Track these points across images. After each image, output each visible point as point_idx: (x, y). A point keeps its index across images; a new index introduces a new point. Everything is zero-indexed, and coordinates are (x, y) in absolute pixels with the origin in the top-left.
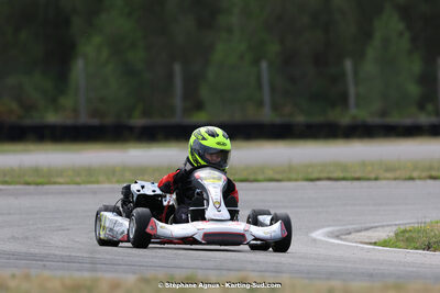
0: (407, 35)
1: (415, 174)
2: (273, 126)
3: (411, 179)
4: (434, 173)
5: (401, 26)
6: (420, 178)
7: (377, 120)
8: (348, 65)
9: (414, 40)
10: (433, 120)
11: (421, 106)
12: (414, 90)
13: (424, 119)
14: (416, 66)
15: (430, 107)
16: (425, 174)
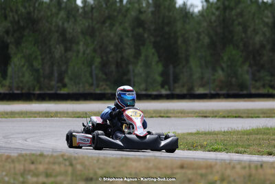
0: (156, 54)
1: (154, 115)
2: (96, 94)
3: (152, 117)
4: (162, 115)
5: (153, 50)
6: (156, 117)
7: (144, 93)
8: (131, 67)
9: (159, 57)
10: (168, 92)
11: (163, 86)
12: (159, 79)
13: (164, 92)
14: (160, 68)
15: (166, 87)
16: (158, 115)
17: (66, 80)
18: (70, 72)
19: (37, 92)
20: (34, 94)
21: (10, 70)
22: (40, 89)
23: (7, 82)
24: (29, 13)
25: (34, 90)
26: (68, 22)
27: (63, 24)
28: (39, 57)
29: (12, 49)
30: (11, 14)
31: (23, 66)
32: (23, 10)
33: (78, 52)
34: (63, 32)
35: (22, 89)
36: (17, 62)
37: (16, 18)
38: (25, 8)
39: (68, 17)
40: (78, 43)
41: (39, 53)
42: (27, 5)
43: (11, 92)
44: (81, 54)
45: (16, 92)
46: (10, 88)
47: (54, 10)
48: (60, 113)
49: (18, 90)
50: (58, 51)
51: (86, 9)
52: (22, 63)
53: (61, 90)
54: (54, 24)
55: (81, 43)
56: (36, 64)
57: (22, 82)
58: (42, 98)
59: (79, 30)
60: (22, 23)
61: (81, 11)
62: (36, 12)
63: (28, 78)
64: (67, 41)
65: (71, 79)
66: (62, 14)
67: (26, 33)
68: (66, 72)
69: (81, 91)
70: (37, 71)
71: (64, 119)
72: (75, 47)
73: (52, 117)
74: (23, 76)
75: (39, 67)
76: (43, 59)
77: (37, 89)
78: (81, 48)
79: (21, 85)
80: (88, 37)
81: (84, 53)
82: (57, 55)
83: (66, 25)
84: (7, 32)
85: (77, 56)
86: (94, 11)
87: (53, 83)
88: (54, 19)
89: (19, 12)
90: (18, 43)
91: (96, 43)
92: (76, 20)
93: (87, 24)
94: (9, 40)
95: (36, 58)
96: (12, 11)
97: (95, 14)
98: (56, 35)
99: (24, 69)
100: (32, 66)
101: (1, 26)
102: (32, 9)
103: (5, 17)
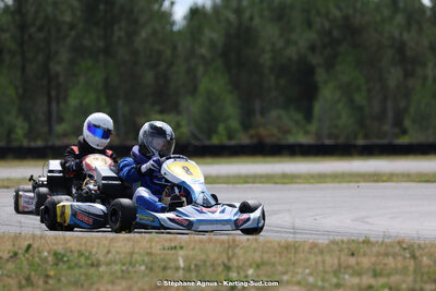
17: (407, 123)
18: (412, 110)
19: (361, 142)
20: (355, 146)
21: (317, 108)
22: (366, 137)
23: (313, 128)
24: (346, 18)
25: (356, 138)
26: (409, 31)
27: (401, 34)
28: (364, 87)
29: (321, 75)
30: (318, 20)
31: (338, 101)
32: (338, 13)
33: (425, 78)
34: (401, 48)
35: (337, 137)
36: (328, 94)
37: (327, 25)
38: (340, 9)
39: (409, 24)
40: (424, 65)
41: (362, 80)
42: (343, 5)
43: (319, 142)
44: (429, 82)
45: (327, 142)
46: (318, 136)
47: (386, 13)
49: (330, 136)
50: (394, 76)
52: (337, 97)
53: (398, 138)
54: (386, 34)
55: (430, 65)
56: (359, 98)
57: (336, 126)
58: (369, 151)
59: (426, 43)
60: (336, 33)
61: (429, 13)
62: (358, 15)
63: (346, 119)
65: (414, 121)
66: (400, 18)
67: (342, 49)
68: (406, 110)
69: (431, 139)
70: (360, 109)
71: (404, 184)
72: (420, 71)
73: (384, 181)
74: (338, 117)
75: (364, 103)
76: (369, 91)
77: (360, 136)
78: (430, 72)
79: (335, 131)
82: (392, 83)
83: (406, 36)
84: (313, 48)
85: (424, 84)
87: (386, 128)
88: (387, 28)
89: (331, 16)
90: (330, 65)
92: (421, 29)
94: (315, 60)
95: (358, 89)
96: (319, 14)
98: (389, 53)
99: (340, 105)
100: (351, 101)
101: (303, 39)
102: (350, 11)
103: (309, 24)
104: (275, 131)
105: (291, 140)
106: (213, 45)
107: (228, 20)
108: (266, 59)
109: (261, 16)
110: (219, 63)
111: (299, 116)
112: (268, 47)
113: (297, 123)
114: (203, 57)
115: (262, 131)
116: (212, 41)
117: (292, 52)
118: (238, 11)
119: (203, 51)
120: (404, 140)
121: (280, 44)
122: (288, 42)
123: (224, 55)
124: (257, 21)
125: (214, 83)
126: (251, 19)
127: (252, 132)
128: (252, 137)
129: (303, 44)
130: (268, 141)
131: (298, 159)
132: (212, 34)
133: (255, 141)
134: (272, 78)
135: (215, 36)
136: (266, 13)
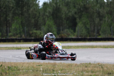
17: (100, 33)
18: (102, 29)
19: (88, 38)
20: (87, 39)
21: (77, 29)
22: (90, 36)
23: (76, 34)
24: (85, 5)
25: (87, 37)
26: (101, 8)
27: (99, 9)
28: (89, 23)
29: (78, 20)
30: (77, 6)
31: (82, 27)
32: (82, 4)
33: (105, 21)
34: (99, 13)
35: (82, 36)
36: (80, 25)
37: (79, 7)
38: (83, 3)
39: (101, 7)
40: (105, 17)
41: (89, 21)
42: (84, 2)
43: (77, 38)
44: (106, 22)
45: (80, 38)
46: (77, 36)
47: (95, 4)
48: (98, 46)
49: (80, 37)
50: (97, 20)
51: (108, 3)
52: (82, 26)
53: (98, 37)
54: (95, 9)
55: (106, 17)
56: (88, 26)
57: (82, 34)
58: (90, 40)
59: (105, 12)
60: (82, 9)
61: (106, 4)
62: (87, 4)
63: (84, 32)
64: (101, 17)
65: (102, 32)
66: (98, 5)
67: (83, 13)
68: (100, 29)
69: (107, 37)
70: (88, 29)
71: (100, 49)
72: (104, 19)
73: (94, 48)
74: (82, 31)
75: (89, 27)
76: (90, 24)
77: (88, 36)
78: (106, 19)
79: (81, 35)
80: (109, 15)
81: (107, 22)
82: (96, 22)
83: (100, 10)
84: (76, 13)
85: (105, 22)
86: (112, 4)
87: (95, 34)
88: (95, 8)
89: (81, 5)
90: (80, 17)
91: (112, 17)
92: (104, 8)
93: (109, 9)
94: (76, 16)
95: (88, 24)
96: (77, 4)
97: (112, 5)
98: (96, 14)
99: (83, 28)
100: (86, 27)
101: (73, 11)
102: (86, 3)
103: (75, 7)
104: (66, 35)
105: (70, 37)
106: (49, 12)
107: (53, 6)
108: (63, 16)
109: (62, 5)
110: (51, 17)
111: (72, 31)
112: (64, 13)
113: (72, 33)
114: (47, 15)
115: (63, 35)
116: (49, 11)
117: (70, 14)
118: (56, 4)
119: (47, 14)
120: (100, 37)
121: (67, 12)
122: (69, 12)
123: (53, 15)
124: (61, 6)
125: (50, 22)
126: (60, 5)
127: (60, 35)
128: (60, 36)
129: (73, 12)
130: (64, 37)
131: (72, 42)
132: (49, 10)
133: (61, 37)
134: (65, 21)
135: (50, 10)
136: (63, 4)
